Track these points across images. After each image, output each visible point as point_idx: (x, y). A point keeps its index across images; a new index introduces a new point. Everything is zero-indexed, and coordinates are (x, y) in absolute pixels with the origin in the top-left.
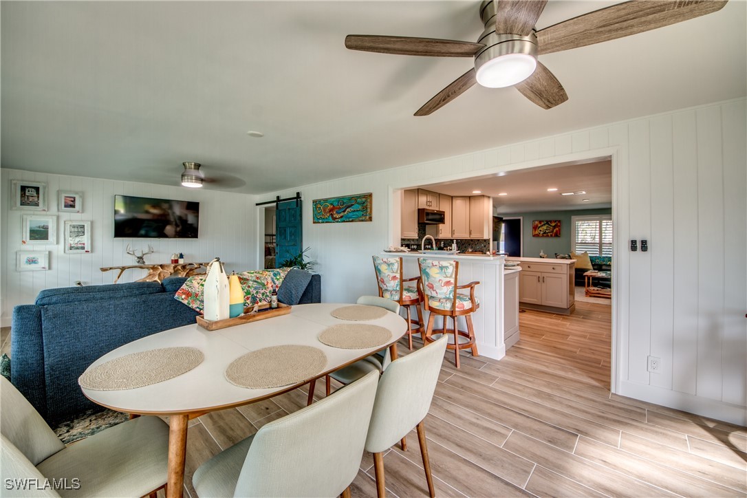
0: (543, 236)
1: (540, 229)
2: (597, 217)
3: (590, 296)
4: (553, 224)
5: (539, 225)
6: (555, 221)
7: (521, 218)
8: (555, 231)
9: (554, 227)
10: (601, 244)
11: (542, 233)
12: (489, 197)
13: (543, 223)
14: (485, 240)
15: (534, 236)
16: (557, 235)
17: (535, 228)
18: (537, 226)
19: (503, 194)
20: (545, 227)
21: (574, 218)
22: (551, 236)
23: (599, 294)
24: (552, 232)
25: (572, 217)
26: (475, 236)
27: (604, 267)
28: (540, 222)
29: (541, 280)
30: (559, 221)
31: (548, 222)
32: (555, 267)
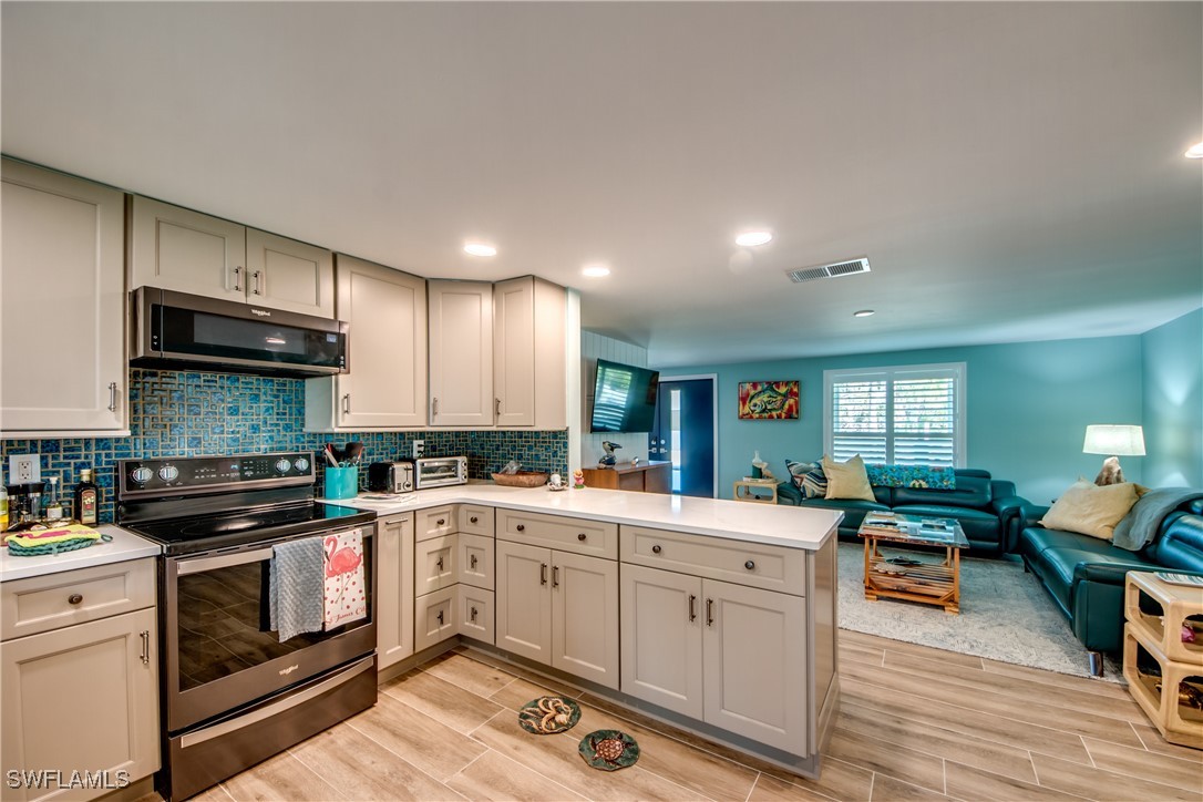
0: (760, 417)
1: (754, 401)
2: (881, 371)
3: (879, 598)
4: (783, 390)
5: (752, 392)
6: (787, 384)
7: (714, 376)
8: (786, 406)
9: (785, 396)
10: (891, 435)
11: (758, 411)
12: (564, 289)
13: (759, 388)
14: (555, 434)
15: (741, 418)
16: (791, 415)
17: (744, 399)
18: (748, 395)
19: (596, 273)
20: (765, 398)
21: (829, 375)
22: (779, 417)
23: (904, 591)
24: (782, 407)
25: (825, 372)
26: (511, 420)
27: (901, 495)
28: (755, 385)
29: (700, 610)
30: (796, 383)
31: (772, 386)
32: (757, 560)
